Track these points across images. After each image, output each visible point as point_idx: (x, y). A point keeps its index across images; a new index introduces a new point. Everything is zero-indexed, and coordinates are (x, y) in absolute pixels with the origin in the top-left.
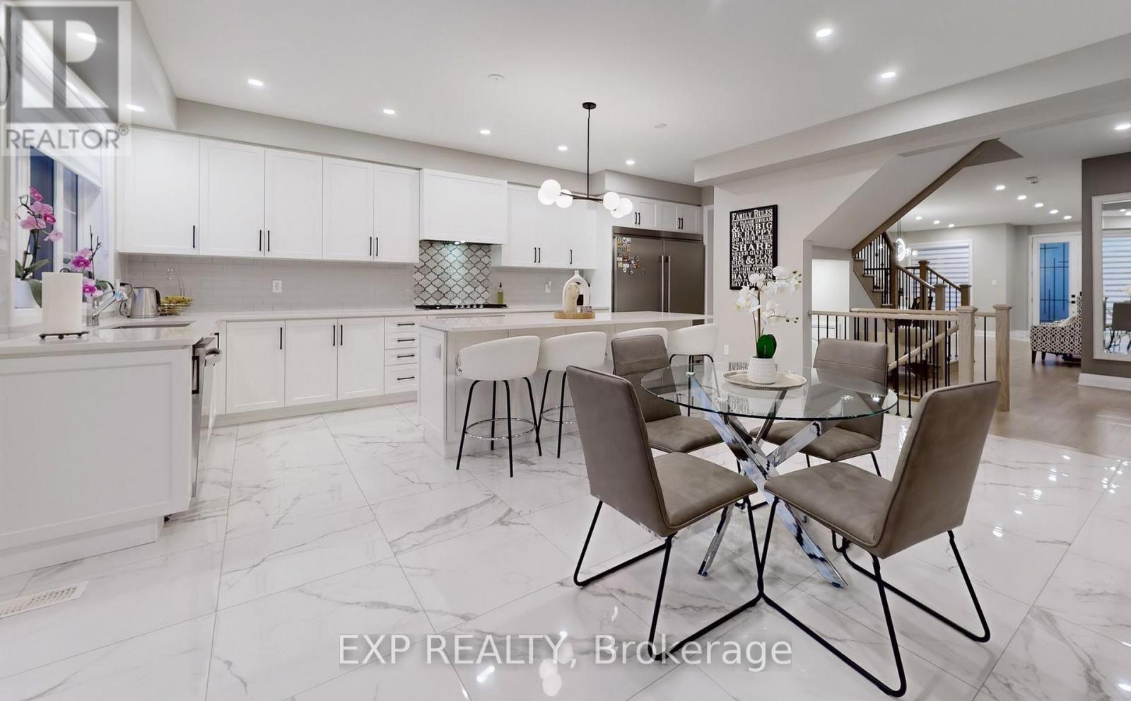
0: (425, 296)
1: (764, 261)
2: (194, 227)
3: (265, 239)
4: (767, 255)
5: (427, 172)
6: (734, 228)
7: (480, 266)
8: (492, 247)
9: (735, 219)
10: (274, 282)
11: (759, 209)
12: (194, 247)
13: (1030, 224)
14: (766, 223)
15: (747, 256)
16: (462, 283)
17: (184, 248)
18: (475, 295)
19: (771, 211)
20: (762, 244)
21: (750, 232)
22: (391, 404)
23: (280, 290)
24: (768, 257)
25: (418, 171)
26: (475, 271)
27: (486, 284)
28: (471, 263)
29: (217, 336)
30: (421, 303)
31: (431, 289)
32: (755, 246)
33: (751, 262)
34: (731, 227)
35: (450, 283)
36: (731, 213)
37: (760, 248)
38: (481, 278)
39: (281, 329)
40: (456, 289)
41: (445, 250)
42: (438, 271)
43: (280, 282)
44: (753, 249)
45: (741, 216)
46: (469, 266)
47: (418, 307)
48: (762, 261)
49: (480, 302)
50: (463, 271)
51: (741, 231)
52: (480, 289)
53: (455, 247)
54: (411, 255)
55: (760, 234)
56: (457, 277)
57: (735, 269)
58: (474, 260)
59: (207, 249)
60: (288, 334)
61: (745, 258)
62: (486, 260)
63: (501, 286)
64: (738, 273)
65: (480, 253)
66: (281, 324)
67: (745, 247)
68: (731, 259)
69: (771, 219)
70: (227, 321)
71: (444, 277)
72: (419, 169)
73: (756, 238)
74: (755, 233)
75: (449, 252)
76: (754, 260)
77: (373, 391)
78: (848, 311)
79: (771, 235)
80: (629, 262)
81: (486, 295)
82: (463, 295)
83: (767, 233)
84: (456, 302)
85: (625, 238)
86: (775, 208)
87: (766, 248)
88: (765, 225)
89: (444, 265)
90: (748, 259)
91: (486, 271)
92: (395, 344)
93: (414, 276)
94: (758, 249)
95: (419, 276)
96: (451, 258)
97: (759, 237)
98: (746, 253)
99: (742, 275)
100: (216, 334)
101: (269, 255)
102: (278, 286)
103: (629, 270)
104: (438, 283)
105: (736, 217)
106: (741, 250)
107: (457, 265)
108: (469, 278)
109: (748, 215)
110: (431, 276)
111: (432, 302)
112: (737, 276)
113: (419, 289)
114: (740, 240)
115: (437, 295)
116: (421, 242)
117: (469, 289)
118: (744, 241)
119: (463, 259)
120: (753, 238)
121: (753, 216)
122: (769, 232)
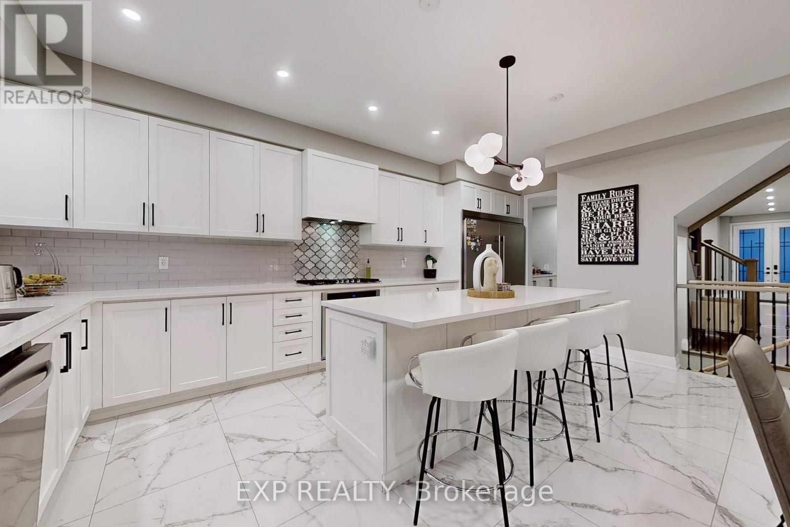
0: (305, 271)
1: (622, 238)
2: (67, 197)
3: (149, 212)
4: (627, 233)
5: (310, 152)
6: (584, 209)
7: (351, 244)
8: (361, 227)
9: (585, 200)
10: (160, 258)
11: (616, 189)
12: (67, 219)
13: (731, 216)
14: (626, 202)
15: (600, 233)
16: (336, 259)
17: (55, 221)
18: (346, 270)
19: (632, 191)
20: (620, 222)
21: (605, 211)
22: (279, 380)
23: (166, 267)
24: (628, 234)
25: (301, 152)
26: (346, 249)
27: (355, 260)
28: (343, 241)
29: (85, 323)
30: (300, 278)
31: (310, 265)
32: (611, 224)
33: (605, 239)
34: (580, 208)
35: (326, 259)
36: (580, 196)
37: (617, 226)
38: (351, 255)
39: (166, 309)
40: (331, 265)
41: (320, 229)
42: (316, 248)
43: (167, 258)
44: (608, 227)
45: (593, 197)
46: (341, 244)
47: (299, 282)
48: (619, 238)
49: (351, 276)
50: (336, 249)
51: (593, 210)
52: (350, 265)
53: (329, 226)
54: (292, 232)
55: (618, 213)
56: (331, 254)
57: (584, 245)
58: (345, 238)
59: (82, 222)
60: (174, 315)
61: (598, 235)
62: (355, 239)
63: (368, 262)
64: (589, 249)
65: (350, 232)
66: (167, 304)
67: (598, 227)
68: (580, 236)
69: (633, 198)
70: (104, 303)
71: (321, 254)
72: (302, 150)
73: (613, 217)
74: (611, 211)
75: (324, 231)
76: (610, 237)
77: (262, 369)
78: (686, 283)
79: (632, 214)
80: (475, 241)
81: (355, 270)
82: (336, 271)
83: (626, 211)
84: (331, 277)
85: (472, 220)
86: (636, 188)
87: (626, 225)
88: (624, 205)
89: (321, 242)
90: (602, 236)
91: (355, 249)
92: (284, 320)
93: (294, 253)
94: (614, 226)
95: (298, 253)
96: (326, 237)
97: (616, 216)
98: (600, 231)
99: (593, 251)
100: (83, 321)
101: (153, 230)
102: (164, 263)
103: (475, 247)
104: (315, 259)
105: (586, 198)
106: (593, 228)
107: (331, 243)
108: (341, 255)
109: (602, 196)
110: (309, 253)
111: (310, 277)
112: (588, 252)
113: (299, 265)
114: (592, 219)
115: (315, 271)
116: (303, 220)
117: (341, 265)
118: (597, 220)
119: (336, 237)
120: (609, 217)
121: (608, 196)
122: (630, 210)
